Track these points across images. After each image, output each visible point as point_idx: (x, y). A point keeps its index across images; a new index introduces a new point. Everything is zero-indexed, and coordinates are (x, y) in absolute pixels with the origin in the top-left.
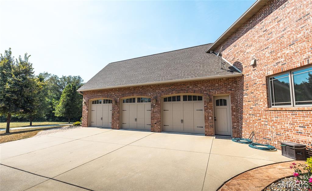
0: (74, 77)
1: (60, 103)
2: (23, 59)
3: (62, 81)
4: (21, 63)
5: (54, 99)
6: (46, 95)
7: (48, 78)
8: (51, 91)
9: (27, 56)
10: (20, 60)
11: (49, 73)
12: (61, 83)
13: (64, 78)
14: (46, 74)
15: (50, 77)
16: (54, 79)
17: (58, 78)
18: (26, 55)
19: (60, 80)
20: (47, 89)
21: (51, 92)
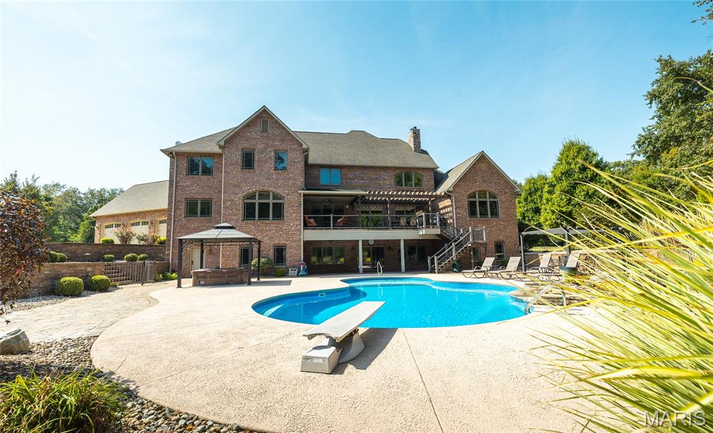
0: (112, 191)
1: (79, 236)
2: (30, 182)
3: (88, 198)
4: (28, 186)
5: (69, 231)
6: (56, 223)
7: (60, 193)
8: (64, 216)
9: (35, 178)
10: (27, 182)
11: (62, 184)
12: (84, 202)
13: (92, 192)
14: (57, 185)
15: (64, 190)
16: (71, 194)
17: (79, 192)
18: (33, 177)
19: (82, 196)
20: (58, 213)
21: (65, 219)
